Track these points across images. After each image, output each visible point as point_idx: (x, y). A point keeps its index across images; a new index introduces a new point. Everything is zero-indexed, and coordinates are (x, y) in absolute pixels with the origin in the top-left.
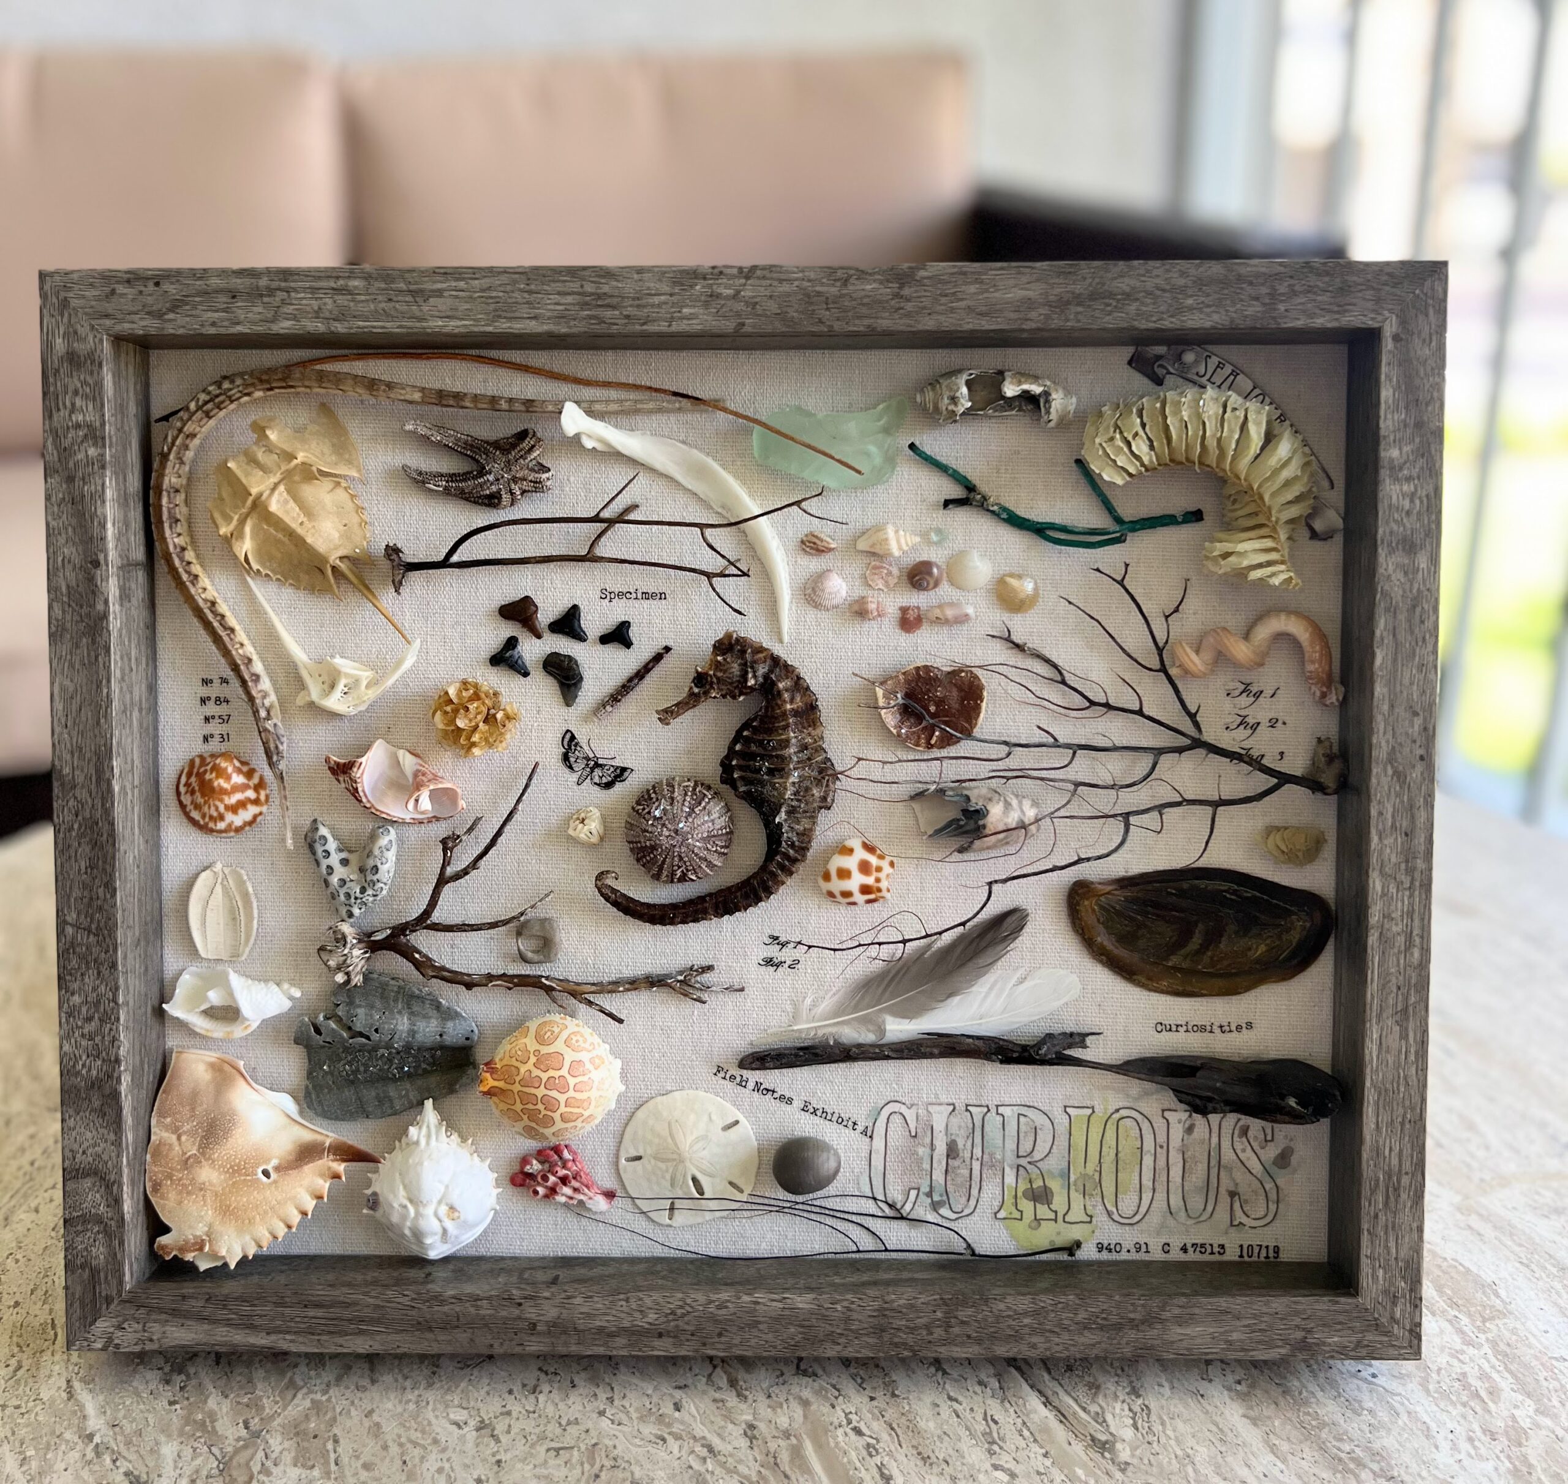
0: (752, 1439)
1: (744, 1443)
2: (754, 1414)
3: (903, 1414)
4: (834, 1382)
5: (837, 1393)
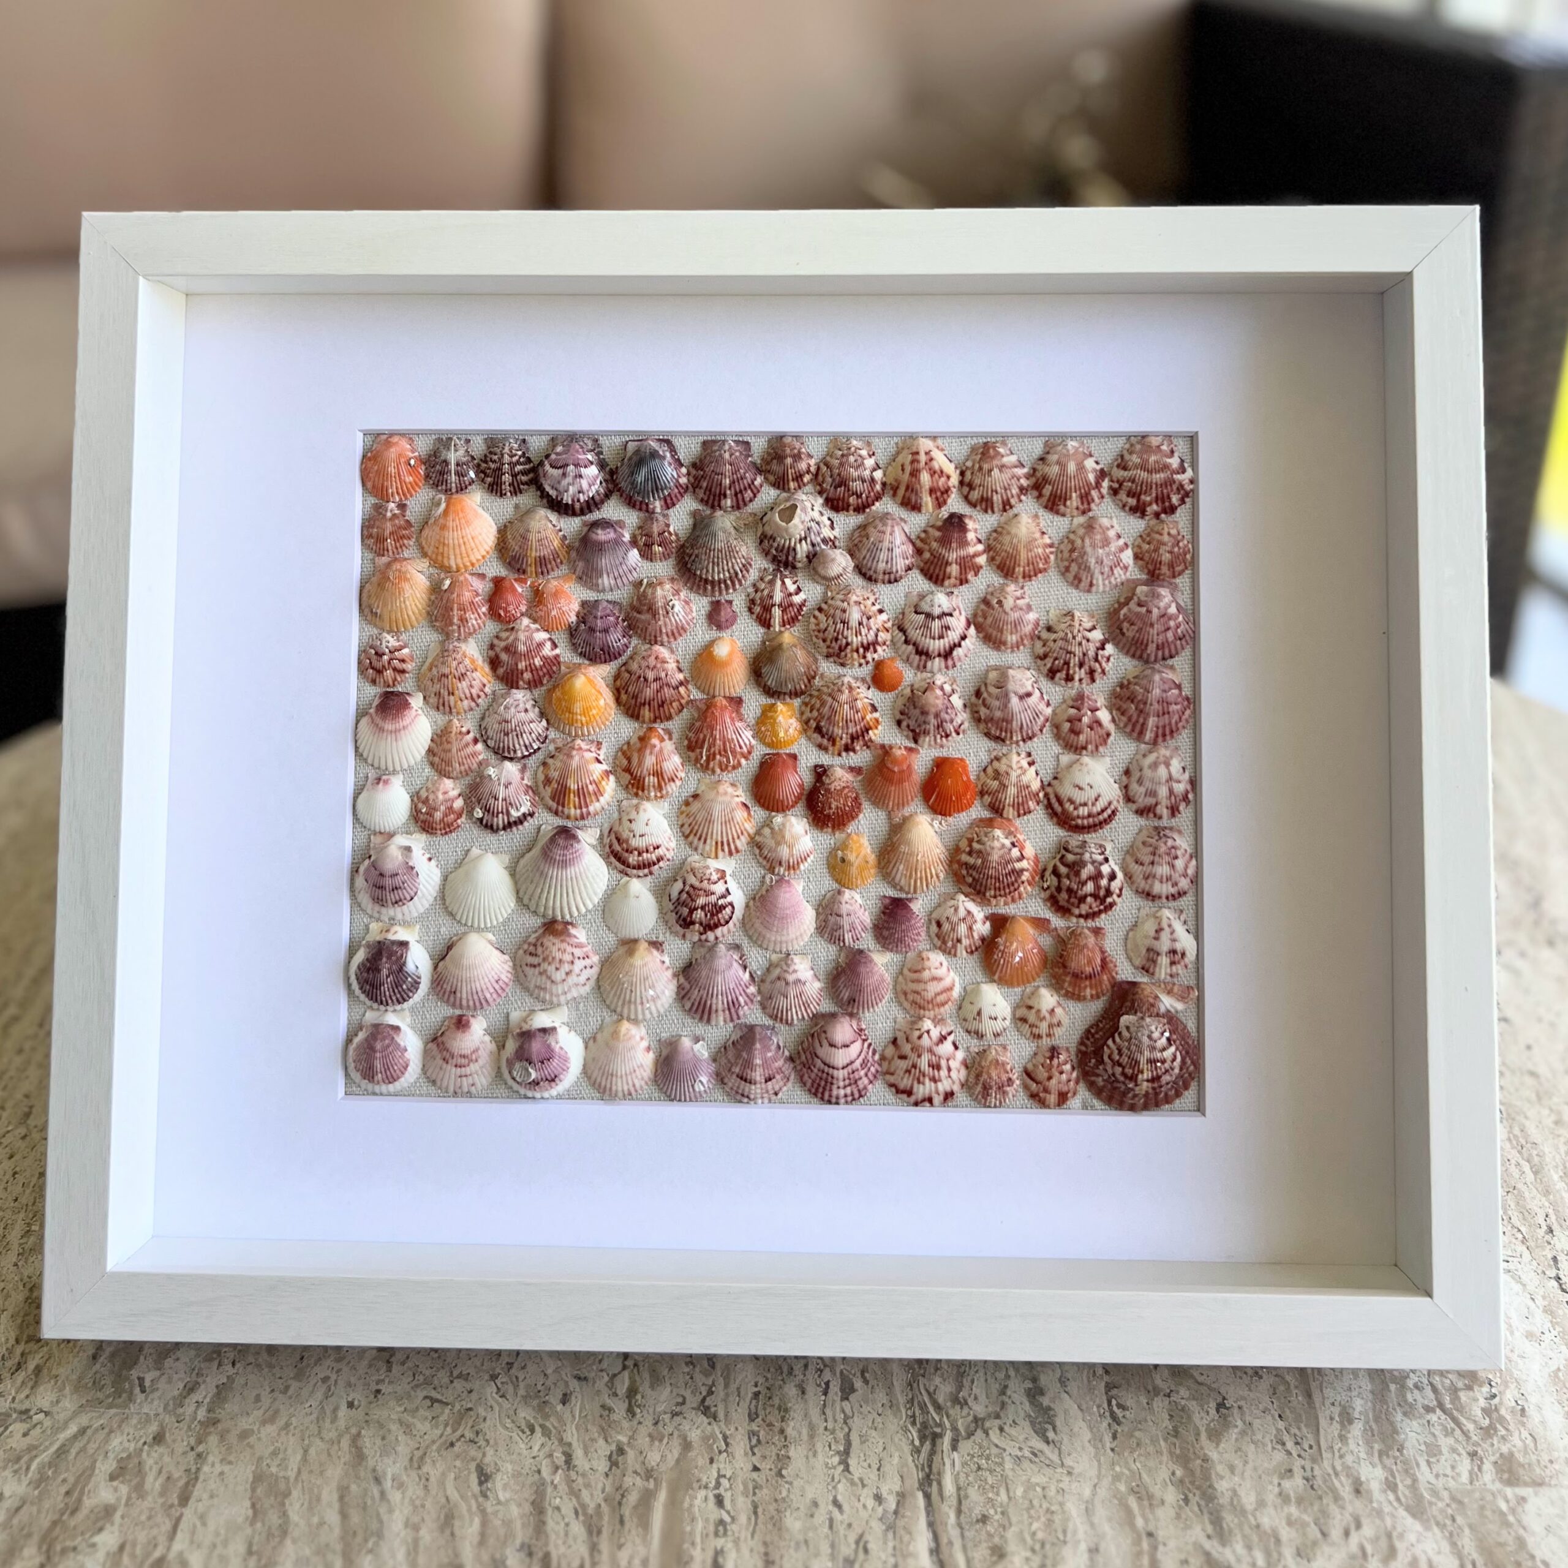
0: (614, 1464)
1: (602, 1466)
2: (631, 1438)
3: (776, 1500)
4: (728, 1433)
5: (724, 1447)
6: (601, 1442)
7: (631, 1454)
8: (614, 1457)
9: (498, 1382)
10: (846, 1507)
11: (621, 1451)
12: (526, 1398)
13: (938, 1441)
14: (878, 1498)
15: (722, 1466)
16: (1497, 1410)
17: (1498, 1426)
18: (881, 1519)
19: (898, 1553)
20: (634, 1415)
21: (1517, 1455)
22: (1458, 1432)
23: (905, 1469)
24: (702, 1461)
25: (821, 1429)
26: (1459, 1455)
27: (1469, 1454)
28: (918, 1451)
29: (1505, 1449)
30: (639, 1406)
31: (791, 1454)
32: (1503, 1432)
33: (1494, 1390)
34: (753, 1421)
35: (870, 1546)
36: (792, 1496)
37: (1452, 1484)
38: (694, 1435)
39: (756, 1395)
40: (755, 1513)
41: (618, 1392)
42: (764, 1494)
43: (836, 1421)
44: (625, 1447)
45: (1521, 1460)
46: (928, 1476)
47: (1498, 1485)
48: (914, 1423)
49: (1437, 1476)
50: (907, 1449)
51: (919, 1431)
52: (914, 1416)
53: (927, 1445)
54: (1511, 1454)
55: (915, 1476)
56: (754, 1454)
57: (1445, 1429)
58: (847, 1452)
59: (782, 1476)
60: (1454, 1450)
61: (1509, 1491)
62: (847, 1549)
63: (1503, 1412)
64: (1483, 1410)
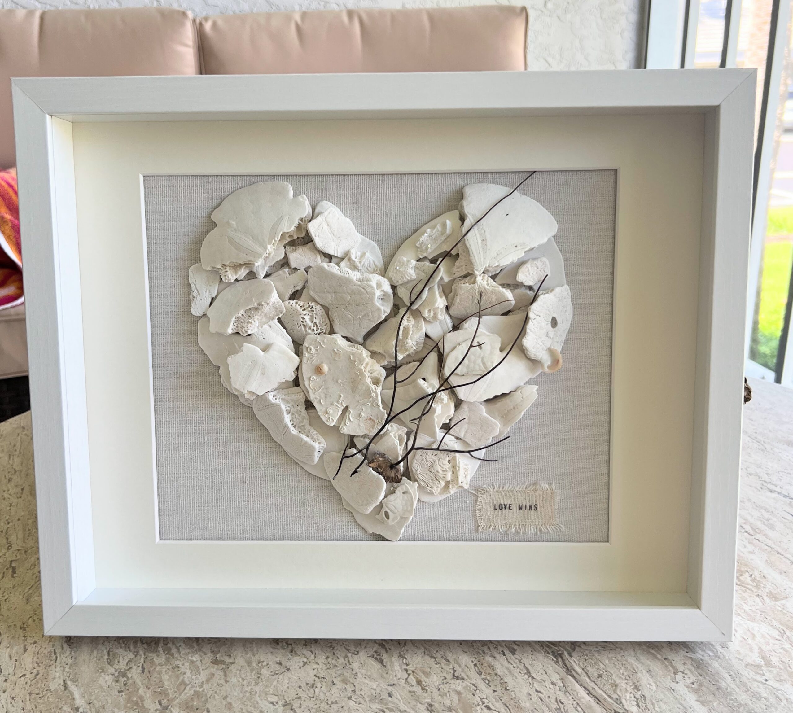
2: (432, 699)
3: (512, 699)
4: (473, 683)
5: (476, 688)
6: (419, 705)
7: (436, 705)
8: (430, 708)
9: (353, 699)
10: (542, 691)
11: (431, 705)
12: (371, 701)
13: (563, 656)
14: (553, 683)
15: (480, 695)
16: (755, 579)
17: (760, 584)
18: (560, 690)
19: (575, 699)
20: (427, 690)
21: (772, 591)
22: (748, 590)
23: (557, 670)
24: (470, 696)
25: (512, 668)
26: (753, 597)
27: (756, 596)
28: (558, 662)
29: (767, 590)
30: (426, 686)
31: (506, 681)
32: (763, 585)
33: (750, 573)
34: (481, 674)
35: (562, 701)
36: (517, 695)
37: (758, 607)
38: (459, 688)
39: (475, 665)
40: (507, 707)
41: (413, 684)
42: (505, 699)
43: (516, 663)
44: (432, 703)
45: (775, 592)
46: (568, 669)
47: (773, 603)
48: (548, 653)
49: (751, 606)
50: (553, 663)
51: (553, 655)
52: (546, 651)
53: (560, 659)
54: (770, 591)
55: (563, 672)
56: (490, 686)
57: (742, 591)
58: (528, 672)
59: (508, 690)
60: (751, 596)
61: (778, 603)
62: (554, 706)
63: (758, 579)
64: (751, 580)
